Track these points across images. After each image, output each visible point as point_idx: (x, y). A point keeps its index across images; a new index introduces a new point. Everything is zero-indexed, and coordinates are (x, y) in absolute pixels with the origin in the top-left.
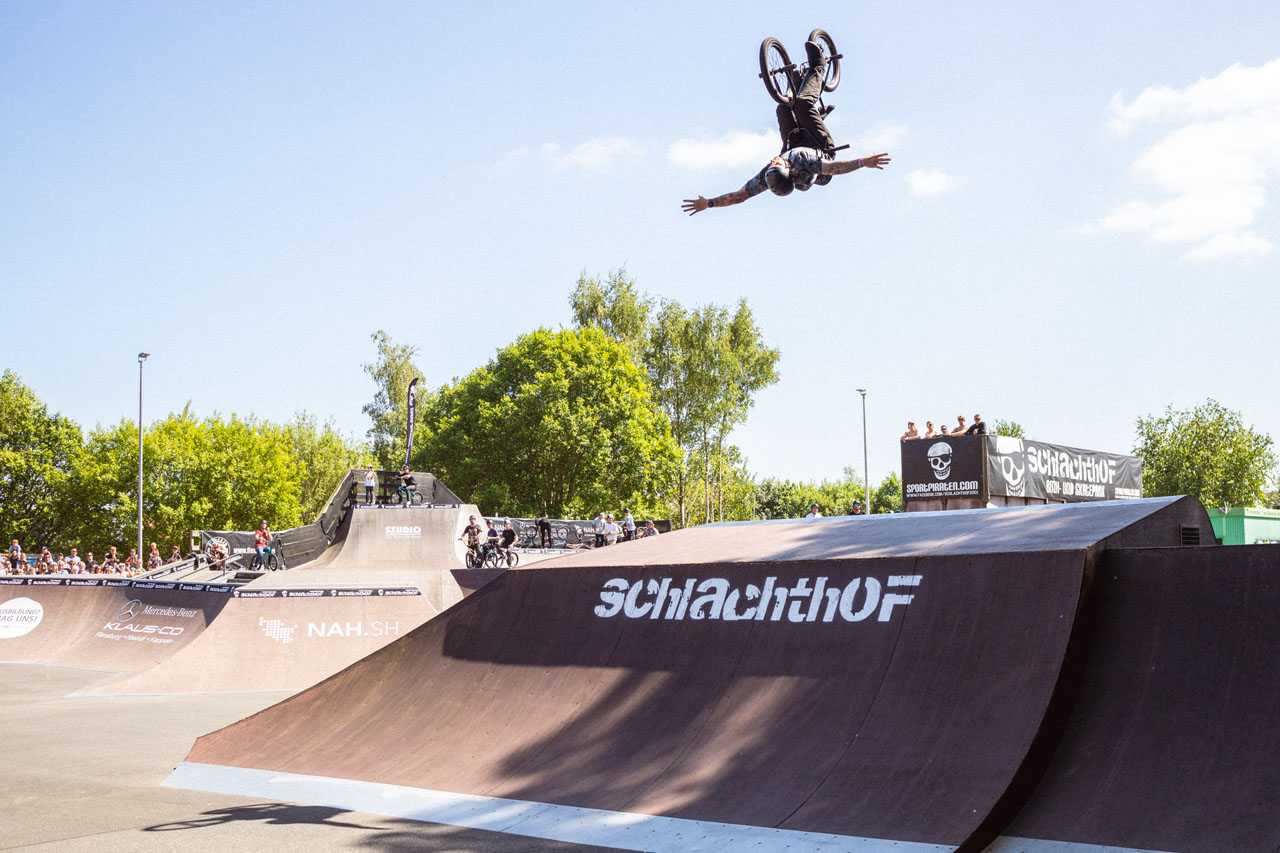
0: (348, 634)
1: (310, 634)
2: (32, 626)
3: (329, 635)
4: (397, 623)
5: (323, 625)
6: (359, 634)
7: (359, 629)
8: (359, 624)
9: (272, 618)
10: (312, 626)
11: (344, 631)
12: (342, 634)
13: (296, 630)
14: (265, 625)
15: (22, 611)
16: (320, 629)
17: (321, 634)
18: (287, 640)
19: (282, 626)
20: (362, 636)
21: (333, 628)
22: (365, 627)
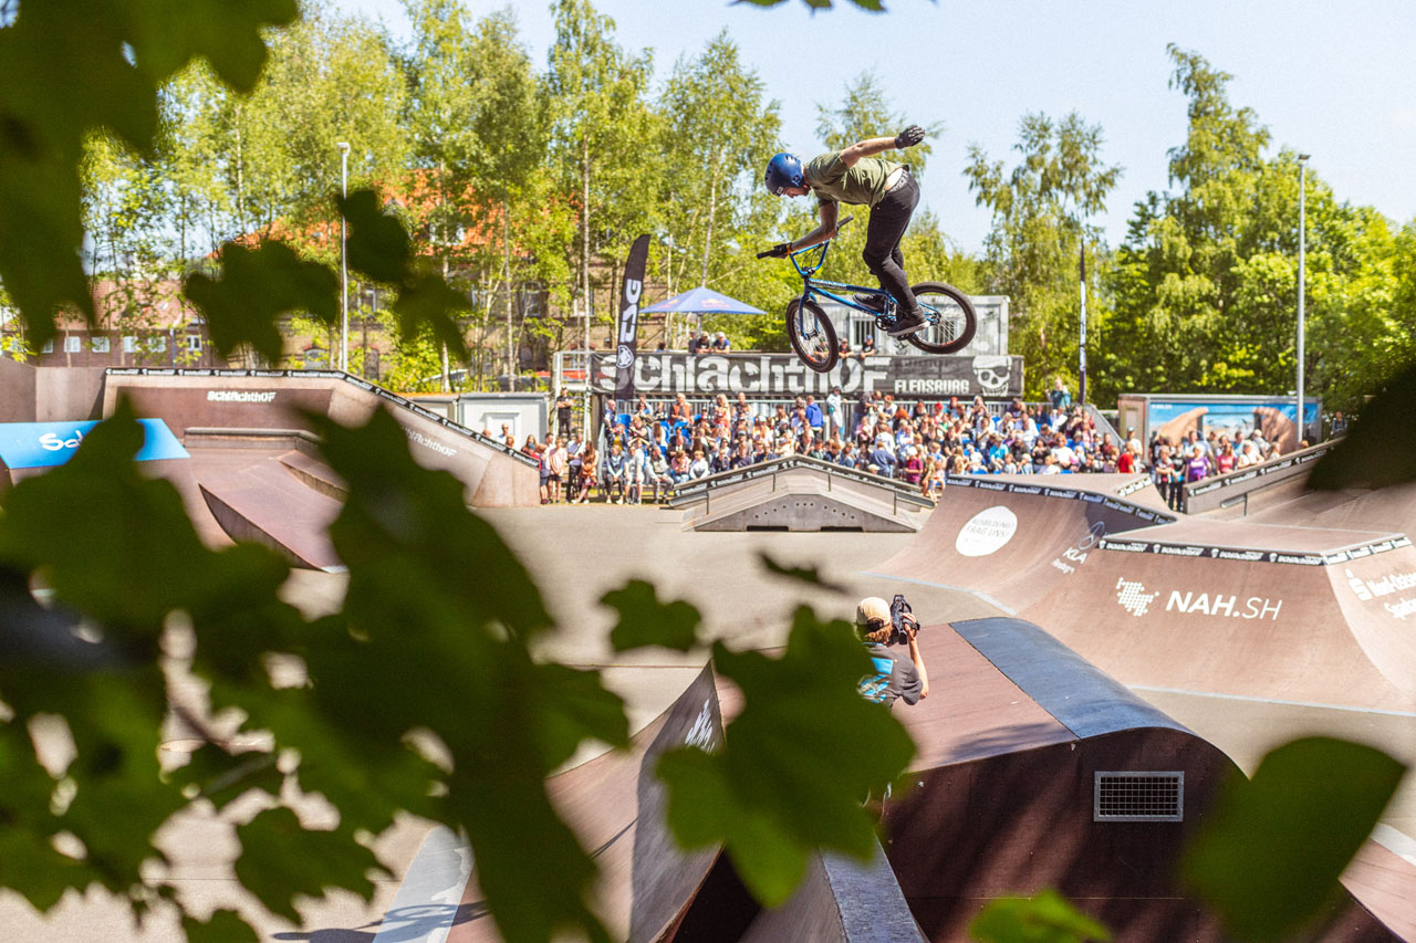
0: (1214, 612)
1: (1169, 607)
2: (1006, 545)
3: (1190, 610)
4: (1280, 602)
5: (1190, 595)
6: (1227, 613)
7: (1229, 606)
8: (1233, 599)
9: (1134, 580)
10: (1176, 595)
11: (1211, 609)
12: (1206, 612)
13: (1155, 599)
14: (1122, 588)
15: (997, 523)
16: (1183, 601)
17: (1182, 608)
18: (1141, 611)
19: (1140, 592)
20: (1232, 613)
21: (1199, 601)
22: (1239, 606)
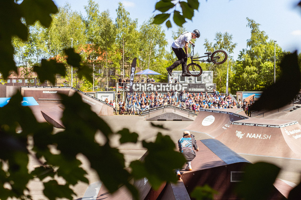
0: (257, 138)
1: (247, 137)
2: (212, 123)
3: (252, 137)
4: (271, 136)
5: (251, 134)
6: (259, 138)
7: (260, 136)
9: (239, 131)
10: (248, 134)
11: (256, 137)
12: (255, 138)
13: (244, 135)
14: (237, 133)
15: (210, 119)
16: (250, 135)
17: (250, 137)
18: (241, 137)
19: (241, 134)
20: (260, 138)
21: (253, 135)
22: (262, 136)
